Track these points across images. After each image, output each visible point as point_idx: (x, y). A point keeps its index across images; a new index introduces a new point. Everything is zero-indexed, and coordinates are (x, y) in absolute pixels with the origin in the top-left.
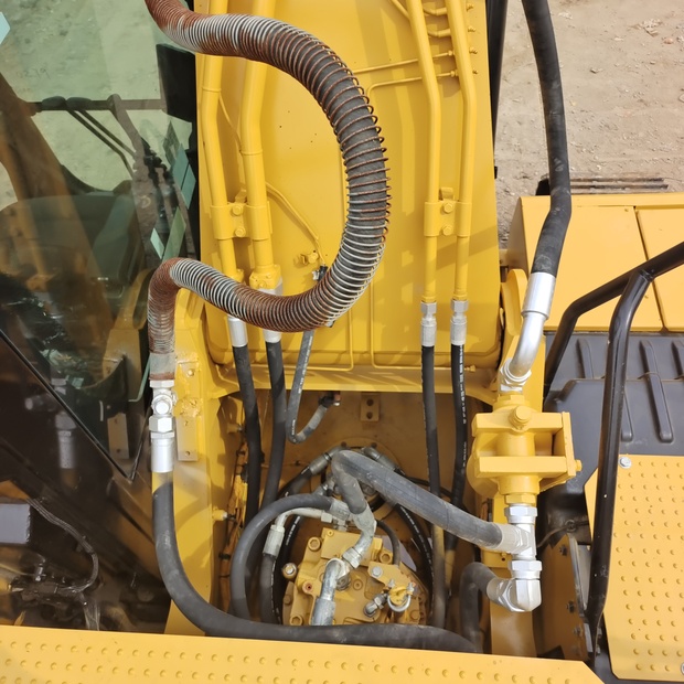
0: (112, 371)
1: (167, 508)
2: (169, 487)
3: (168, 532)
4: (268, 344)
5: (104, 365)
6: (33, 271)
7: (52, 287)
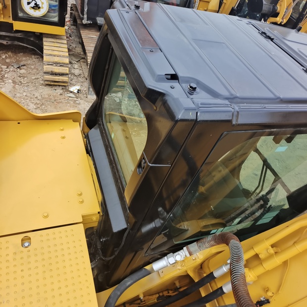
0: (181, 227)
1: (140, 276)
2: (149, 273)
3: (132, 281)
4: (221, 288)
5: (182, 223)
6: (203, 185)
7: (202, 193)
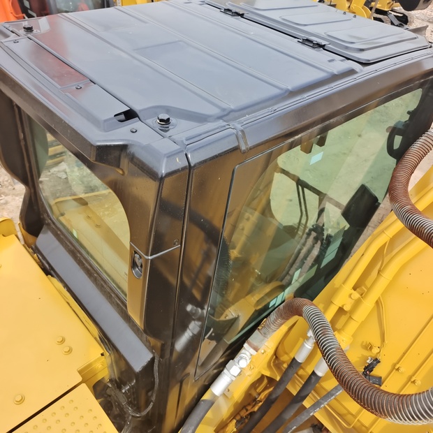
0: (227, 318)
1: (202, 414)
2: (211, 403)
3: (193, 428)
4: (313, 373)
5: (227, 312)
6: (234, 248)
7: (237, 259)
